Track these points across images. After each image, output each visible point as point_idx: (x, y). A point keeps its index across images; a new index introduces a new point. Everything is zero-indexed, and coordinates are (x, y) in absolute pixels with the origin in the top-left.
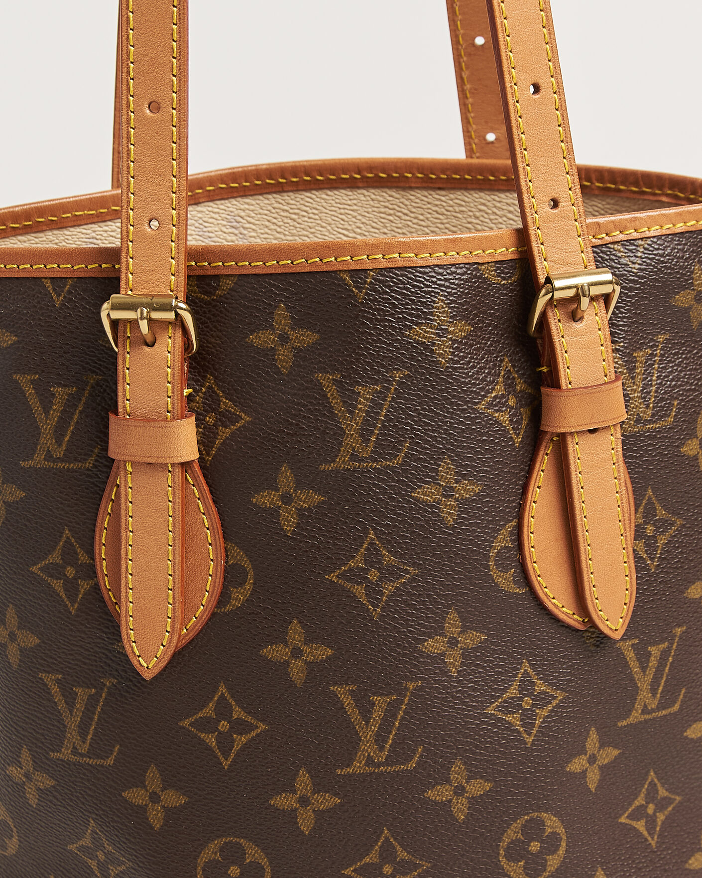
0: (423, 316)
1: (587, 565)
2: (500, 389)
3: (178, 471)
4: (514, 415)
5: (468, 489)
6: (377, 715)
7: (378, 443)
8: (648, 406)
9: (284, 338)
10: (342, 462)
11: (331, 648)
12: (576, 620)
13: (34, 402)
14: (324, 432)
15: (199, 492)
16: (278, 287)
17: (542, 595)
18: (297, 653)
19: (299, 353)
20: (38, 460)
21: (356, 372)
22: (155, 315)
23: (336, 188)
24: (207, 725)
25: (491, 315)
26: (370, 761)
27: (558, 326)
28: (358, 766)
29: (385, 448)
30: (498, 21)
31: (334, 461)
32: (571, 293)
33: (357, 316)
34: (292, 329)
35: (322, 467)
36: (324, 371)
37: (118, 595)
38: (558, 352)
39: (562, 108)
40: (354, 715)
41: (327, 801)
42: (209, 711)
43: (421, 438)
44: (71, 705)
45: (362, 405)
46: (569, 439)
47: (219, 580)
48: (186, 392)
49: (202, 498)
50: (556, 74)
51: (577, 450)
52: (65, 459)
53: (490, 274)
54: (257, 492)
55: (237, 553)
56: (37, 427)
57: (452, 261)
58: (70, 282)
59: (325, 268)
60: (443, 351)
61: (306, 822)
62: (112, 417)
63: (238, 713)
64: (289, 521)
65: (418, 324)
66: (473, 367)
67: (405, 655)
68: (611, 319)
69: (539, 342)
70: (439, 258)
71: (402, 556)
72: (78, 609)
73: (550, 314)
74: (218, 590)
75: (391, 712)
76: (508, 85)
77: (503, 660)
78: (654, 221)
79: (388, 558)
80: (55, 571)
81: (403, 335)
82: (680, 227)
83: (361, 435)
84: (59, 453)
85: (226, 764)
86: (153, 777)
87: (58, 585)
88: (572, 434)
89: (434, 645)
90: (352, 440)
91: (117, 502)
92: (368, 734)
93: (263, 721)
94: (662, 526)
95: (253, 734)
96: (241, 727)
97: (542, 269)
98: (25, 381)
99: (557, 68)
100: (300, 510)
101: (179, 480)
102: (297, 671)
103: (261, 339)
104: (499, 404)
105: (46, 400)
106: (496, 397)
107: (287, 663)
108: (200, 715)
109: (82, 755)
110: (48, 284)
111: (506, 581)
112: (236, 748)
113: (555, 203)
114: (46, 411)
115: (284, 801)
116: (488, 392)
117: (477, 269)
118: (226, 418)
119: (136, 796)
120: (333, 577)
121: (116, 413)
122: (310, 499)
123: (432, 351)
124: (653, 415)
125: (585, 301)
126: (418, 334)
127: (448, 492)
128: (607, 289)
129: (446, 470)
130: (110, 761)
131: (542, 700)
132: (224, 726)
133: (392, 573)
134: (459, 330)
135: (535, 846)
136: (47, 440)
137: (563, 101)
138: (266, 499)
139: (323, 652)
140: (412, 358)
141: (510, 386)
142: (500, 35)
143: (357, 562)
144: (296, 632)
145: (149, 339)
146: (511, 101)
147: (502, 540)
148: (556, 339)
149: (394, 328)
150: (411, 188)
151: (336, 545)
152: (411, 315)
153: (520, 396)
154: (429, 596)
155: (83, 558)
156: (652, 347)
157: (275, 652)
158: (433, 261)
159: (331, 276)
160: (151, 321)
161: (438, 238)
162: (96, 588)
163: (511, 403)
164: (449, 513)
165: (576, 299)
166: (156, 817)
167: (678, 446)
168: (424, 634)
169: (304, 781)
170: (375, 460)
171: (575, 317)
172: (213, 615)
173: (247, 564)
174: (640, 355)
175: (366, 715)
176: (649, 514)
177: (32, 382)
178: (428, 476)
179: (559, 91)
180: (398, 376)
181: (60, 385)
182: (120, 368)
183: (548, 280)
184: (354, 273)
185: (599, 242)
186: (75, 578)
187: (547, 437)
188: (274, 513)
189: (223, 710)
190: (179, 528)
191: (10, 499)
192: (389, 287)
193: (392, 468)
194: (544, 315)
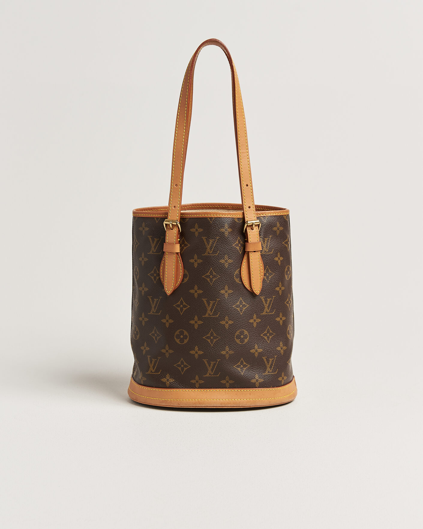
0: (223, 227)
1: (252, 276)
2: (237, 243)
3: (176, 254)
4: (240, 248)
5: (230, 261)
6: (211, 305)
7: (213, 251)
8: (267, 249)
9: (197, 230)
10: (206, 254)
11: (203, 291)
12: (250, 289)
13: (151, 241)
14: (203, 248)
15: (180, 259)
16: (196, 220)
17: (245, 284)
18: (196, 292)
19: (199, 233)
20: (151, 253)
21: (210, 237)
22: (173, 223)
23: (214, 209)
24: (178, 306)
25: (236, 228)
26: (209, 315)
27: (249, 230)
28: (207, 315)
29: (215, 252)
30: (241, 172)
31: (205, 254)
32: (251, 224)
33: (210, 226)
34: (198, 228)
35: (202, 255)
36: (204, 236)
37: (164, 280)
38: (248, 235)
39: (252, 189)
40: (207, 305)
41: (200, 322)
42: (179, 303)
43: (221, 250)
44: (153, 302)
45: (211, 243)
46: (250, 253)
47: (182, 277)
48: (178, 240)
49: (180, 260)
50: (251, 183)
51: (251, 255)
52: (156, 252)
53: (236, 220)
54: (190, 259)
55: (186, 271)
56: (151, 246)
57: (229, 217)
58: (159, 218)
59: (205, 217)
60: (226, 234)
61: (196, 327)
62: (164, 243)
63: (184, 303)
64: (196, 265)
65: (222, 228)
66: (232, 238)
67: (217, 293)
68: (259, 231)
69: (245, 234)
70: (226, 216)
71: (217, 273)
72: (156, 282)
73: (247, 228)
74: (182, 279)
75: (214, 305)
76: (242, 184)
77: (236, 297)
78: (269, 213)
79: (214, 273)
80: (152, 275)
81: (219, 230)
82: (274, 215)
83: (210, 249)
84: (155, 251)
85: (181, 314)
86: (167, 317)
87: (152, 278)
88: (250, 252)
89: (222, 292)
90: (208, 250)
91: (164, 261)
92: (209, 309)
93: (189, 305)
94: (270, 274)
95: (187, 308)
96: (185, 306)
97: (246, 219)
98: (149, 237)
99: (252, 182)
100: (198, 263)
101: (176, 256)
102: (196, 295)
103: (193, 230)
104: (237, 245)
105: (153, 241)
106: (236, 244)
107: (194, 294)
108: (177, 304)
109: (154, 313)
110: (155, 219)
111: (237, 280)
112: (184, 310)
113: (249, 207)
114: (153, 243)
115: (192, 322)
116: (235, 243)
117: (234, 219)
118: (186, 245)
119: (164, 321)
120: (203, 276)
121: (165, 243)
122: (200, 261)
123: (224, 234)
124: (268, 251)
125: (254, 225)
126: (222, 230)
127: (226, 261)
128: (258, 223)
129: (226, 257)
130: (160, 314)
131: (244, 306)
132: (181, 306)
133: (214, 276)
134: (230, 230)
135: (242, 336)
136: (153, 249)
137: (252, 188)
138: (192, 261)
139: (201, 292)
140: (220, 235)
141: (239, 242)
142: (241, 175)
143: (208, 274)
144: (196, 287)
145: (172, 228)
146: (242, 187)
147: (237, 272)
148: (248, 233)
149: (217, 229)
150: (230, 210)
151: (204, 270)
152: (221, 226)
153: (241, 245)
154: (222, 282)
155: (158, 272)
156: (268, 238)
157: (192, 291)
158: (225, 217)
159: (206, 218)
160: (172, 224)
161: (226, 212)
162: (160, 278)
163: (239, 245)
164: (226, 265)
165: (252, 225)
166: (167, 325)
167: (273, 258)
168: (221, 289)
169: (196, 318)
170: (212, 254)
171: (252, 229)
172: (181, 283)
173: (187, 274)
174: (266, 239)
175: (209, 305)
176: (267, 271)
177: (151, 237)
178: (223, 258)
179: (252, 186)
180: (218, 238)
181: (156, 238)
182: (166, 234)
183: (247, 222)
184: (210, 218)
185: (258, 216)
186: (156, 276)
187: (246, 252)
188: (193, 263)
189: (182, 303)
190: (175, 265)
191: (145, 261)
192: (217, 221)
193: (216, 256)
194: (246, 229)
